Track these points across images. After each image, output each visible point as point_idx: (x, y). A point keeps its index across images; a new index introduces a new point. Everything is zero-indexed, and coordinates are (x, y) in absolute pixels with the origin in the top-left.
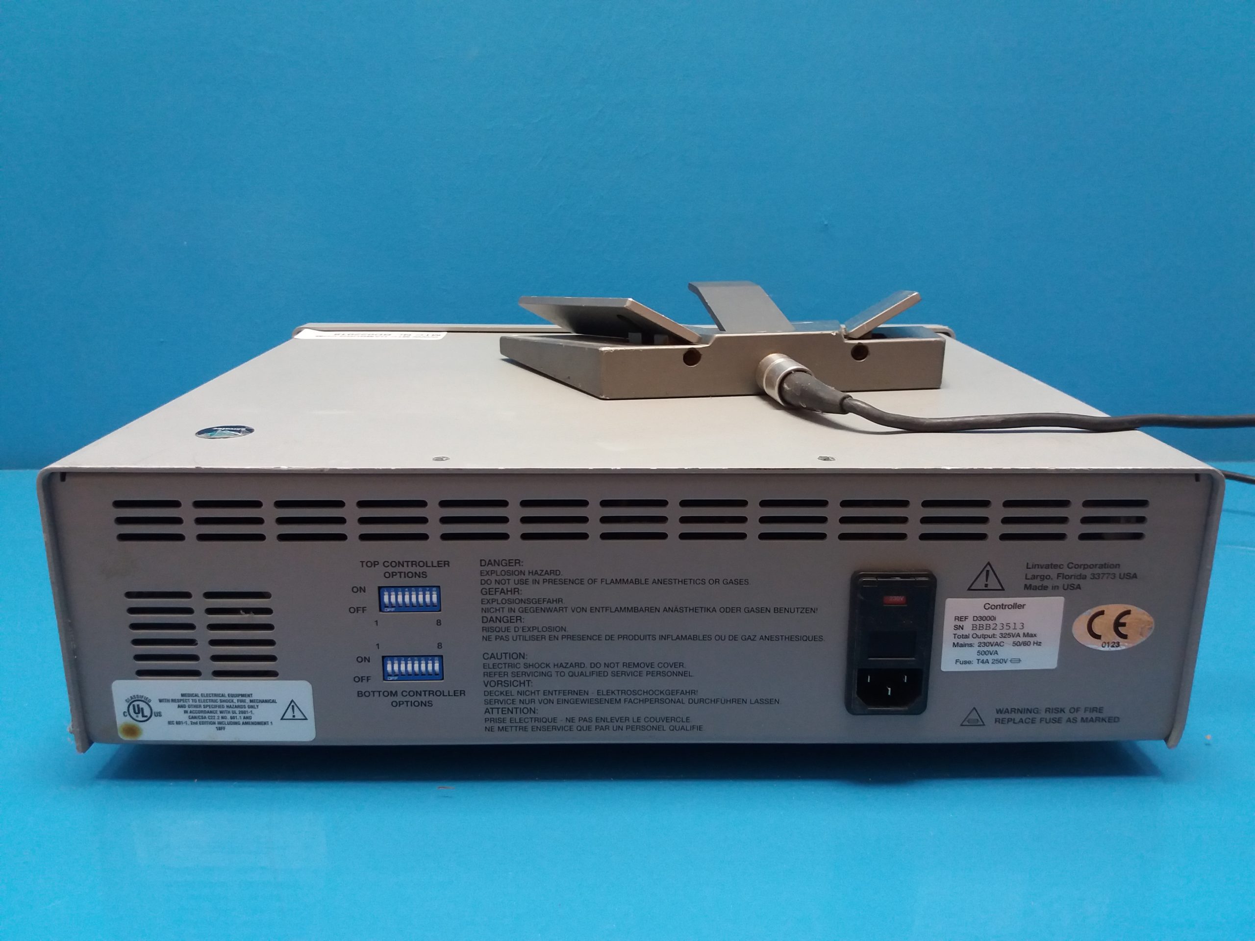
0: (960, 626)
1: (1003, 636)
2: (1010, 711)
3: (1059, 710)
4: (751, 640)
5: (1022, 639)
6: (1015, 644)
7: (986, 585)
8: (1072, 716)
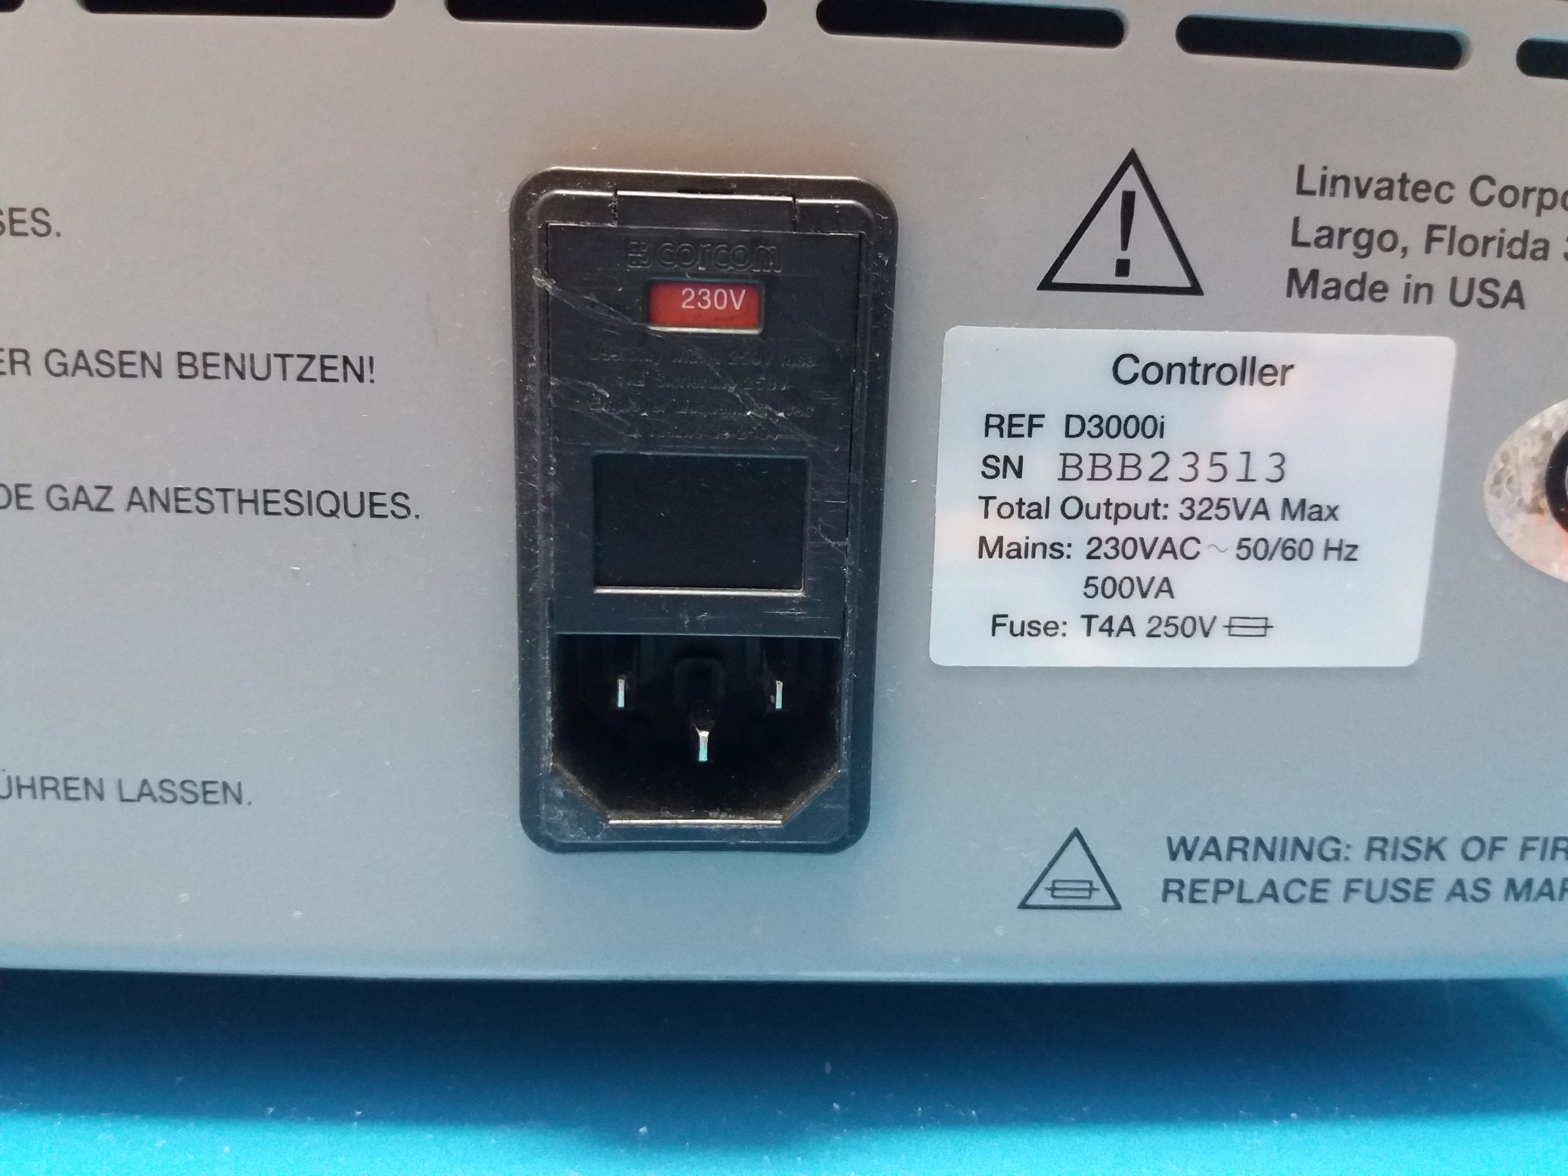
0: (1007, 459)
1: (1192, 511)
2: (1224, 850)
3: (1423, 847)
4: (91, 509)
5: (1276, 528)
6: (1248, 549)
7: (1123, 267)
8: (1470, 873)
